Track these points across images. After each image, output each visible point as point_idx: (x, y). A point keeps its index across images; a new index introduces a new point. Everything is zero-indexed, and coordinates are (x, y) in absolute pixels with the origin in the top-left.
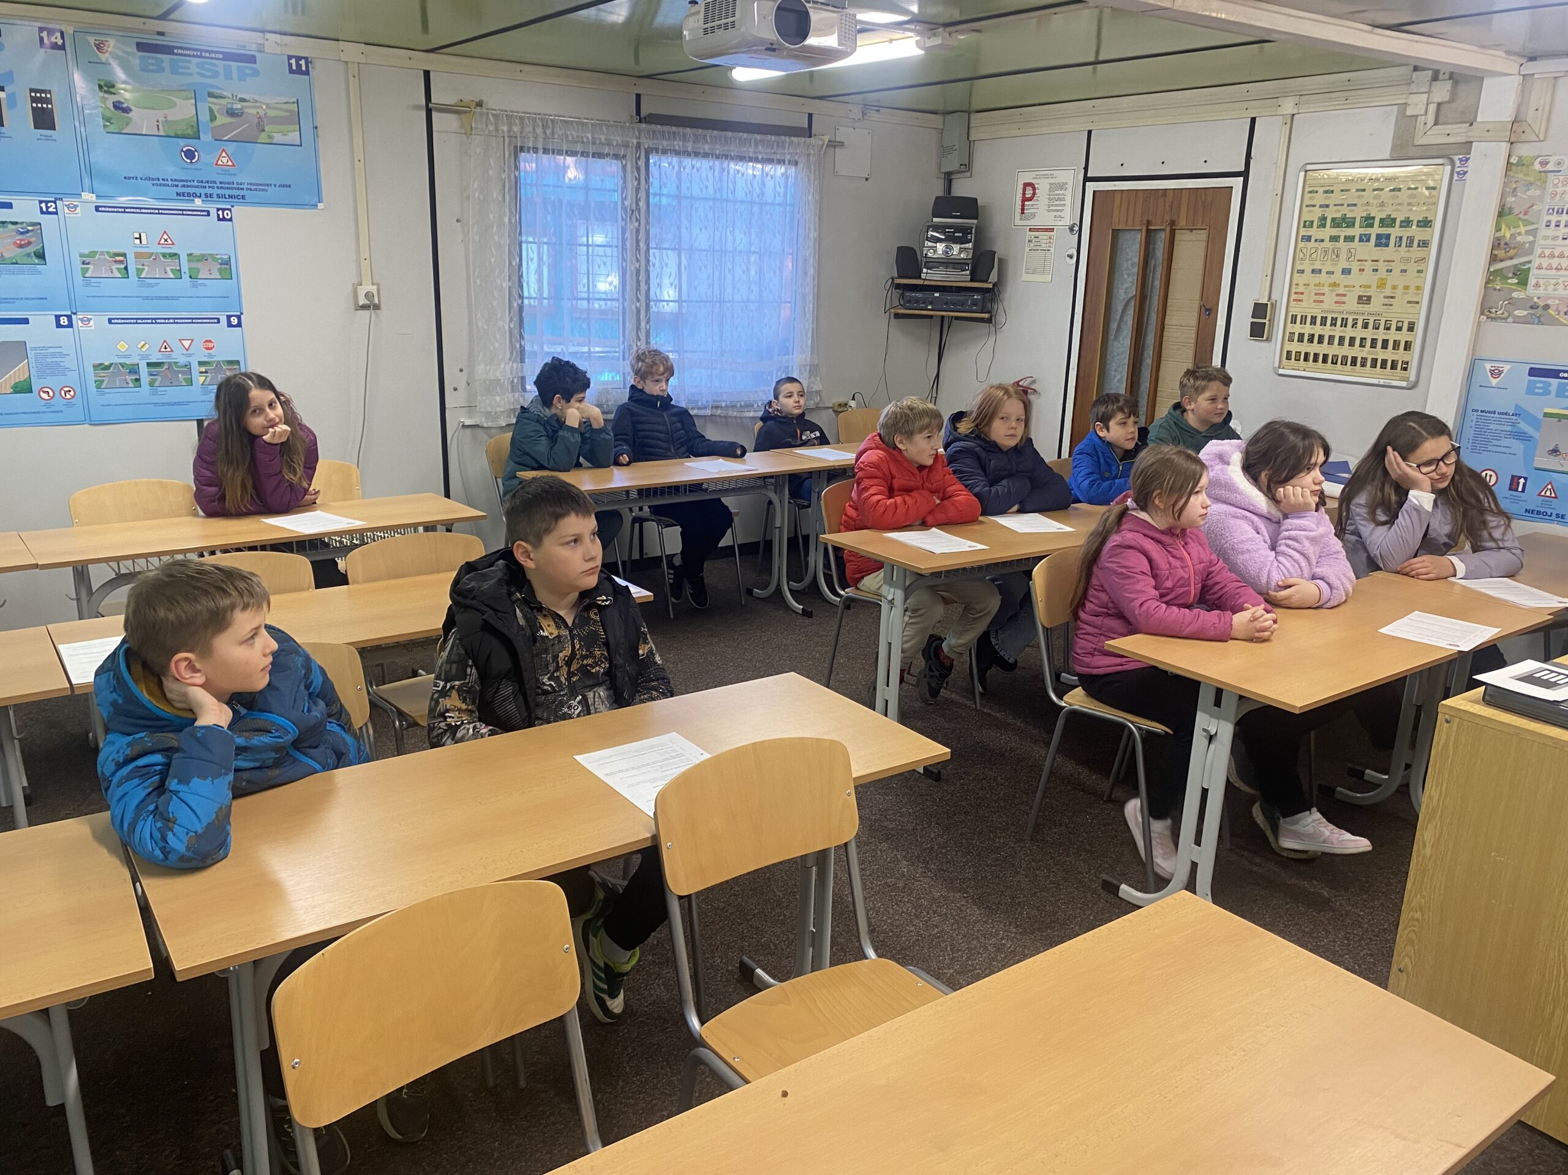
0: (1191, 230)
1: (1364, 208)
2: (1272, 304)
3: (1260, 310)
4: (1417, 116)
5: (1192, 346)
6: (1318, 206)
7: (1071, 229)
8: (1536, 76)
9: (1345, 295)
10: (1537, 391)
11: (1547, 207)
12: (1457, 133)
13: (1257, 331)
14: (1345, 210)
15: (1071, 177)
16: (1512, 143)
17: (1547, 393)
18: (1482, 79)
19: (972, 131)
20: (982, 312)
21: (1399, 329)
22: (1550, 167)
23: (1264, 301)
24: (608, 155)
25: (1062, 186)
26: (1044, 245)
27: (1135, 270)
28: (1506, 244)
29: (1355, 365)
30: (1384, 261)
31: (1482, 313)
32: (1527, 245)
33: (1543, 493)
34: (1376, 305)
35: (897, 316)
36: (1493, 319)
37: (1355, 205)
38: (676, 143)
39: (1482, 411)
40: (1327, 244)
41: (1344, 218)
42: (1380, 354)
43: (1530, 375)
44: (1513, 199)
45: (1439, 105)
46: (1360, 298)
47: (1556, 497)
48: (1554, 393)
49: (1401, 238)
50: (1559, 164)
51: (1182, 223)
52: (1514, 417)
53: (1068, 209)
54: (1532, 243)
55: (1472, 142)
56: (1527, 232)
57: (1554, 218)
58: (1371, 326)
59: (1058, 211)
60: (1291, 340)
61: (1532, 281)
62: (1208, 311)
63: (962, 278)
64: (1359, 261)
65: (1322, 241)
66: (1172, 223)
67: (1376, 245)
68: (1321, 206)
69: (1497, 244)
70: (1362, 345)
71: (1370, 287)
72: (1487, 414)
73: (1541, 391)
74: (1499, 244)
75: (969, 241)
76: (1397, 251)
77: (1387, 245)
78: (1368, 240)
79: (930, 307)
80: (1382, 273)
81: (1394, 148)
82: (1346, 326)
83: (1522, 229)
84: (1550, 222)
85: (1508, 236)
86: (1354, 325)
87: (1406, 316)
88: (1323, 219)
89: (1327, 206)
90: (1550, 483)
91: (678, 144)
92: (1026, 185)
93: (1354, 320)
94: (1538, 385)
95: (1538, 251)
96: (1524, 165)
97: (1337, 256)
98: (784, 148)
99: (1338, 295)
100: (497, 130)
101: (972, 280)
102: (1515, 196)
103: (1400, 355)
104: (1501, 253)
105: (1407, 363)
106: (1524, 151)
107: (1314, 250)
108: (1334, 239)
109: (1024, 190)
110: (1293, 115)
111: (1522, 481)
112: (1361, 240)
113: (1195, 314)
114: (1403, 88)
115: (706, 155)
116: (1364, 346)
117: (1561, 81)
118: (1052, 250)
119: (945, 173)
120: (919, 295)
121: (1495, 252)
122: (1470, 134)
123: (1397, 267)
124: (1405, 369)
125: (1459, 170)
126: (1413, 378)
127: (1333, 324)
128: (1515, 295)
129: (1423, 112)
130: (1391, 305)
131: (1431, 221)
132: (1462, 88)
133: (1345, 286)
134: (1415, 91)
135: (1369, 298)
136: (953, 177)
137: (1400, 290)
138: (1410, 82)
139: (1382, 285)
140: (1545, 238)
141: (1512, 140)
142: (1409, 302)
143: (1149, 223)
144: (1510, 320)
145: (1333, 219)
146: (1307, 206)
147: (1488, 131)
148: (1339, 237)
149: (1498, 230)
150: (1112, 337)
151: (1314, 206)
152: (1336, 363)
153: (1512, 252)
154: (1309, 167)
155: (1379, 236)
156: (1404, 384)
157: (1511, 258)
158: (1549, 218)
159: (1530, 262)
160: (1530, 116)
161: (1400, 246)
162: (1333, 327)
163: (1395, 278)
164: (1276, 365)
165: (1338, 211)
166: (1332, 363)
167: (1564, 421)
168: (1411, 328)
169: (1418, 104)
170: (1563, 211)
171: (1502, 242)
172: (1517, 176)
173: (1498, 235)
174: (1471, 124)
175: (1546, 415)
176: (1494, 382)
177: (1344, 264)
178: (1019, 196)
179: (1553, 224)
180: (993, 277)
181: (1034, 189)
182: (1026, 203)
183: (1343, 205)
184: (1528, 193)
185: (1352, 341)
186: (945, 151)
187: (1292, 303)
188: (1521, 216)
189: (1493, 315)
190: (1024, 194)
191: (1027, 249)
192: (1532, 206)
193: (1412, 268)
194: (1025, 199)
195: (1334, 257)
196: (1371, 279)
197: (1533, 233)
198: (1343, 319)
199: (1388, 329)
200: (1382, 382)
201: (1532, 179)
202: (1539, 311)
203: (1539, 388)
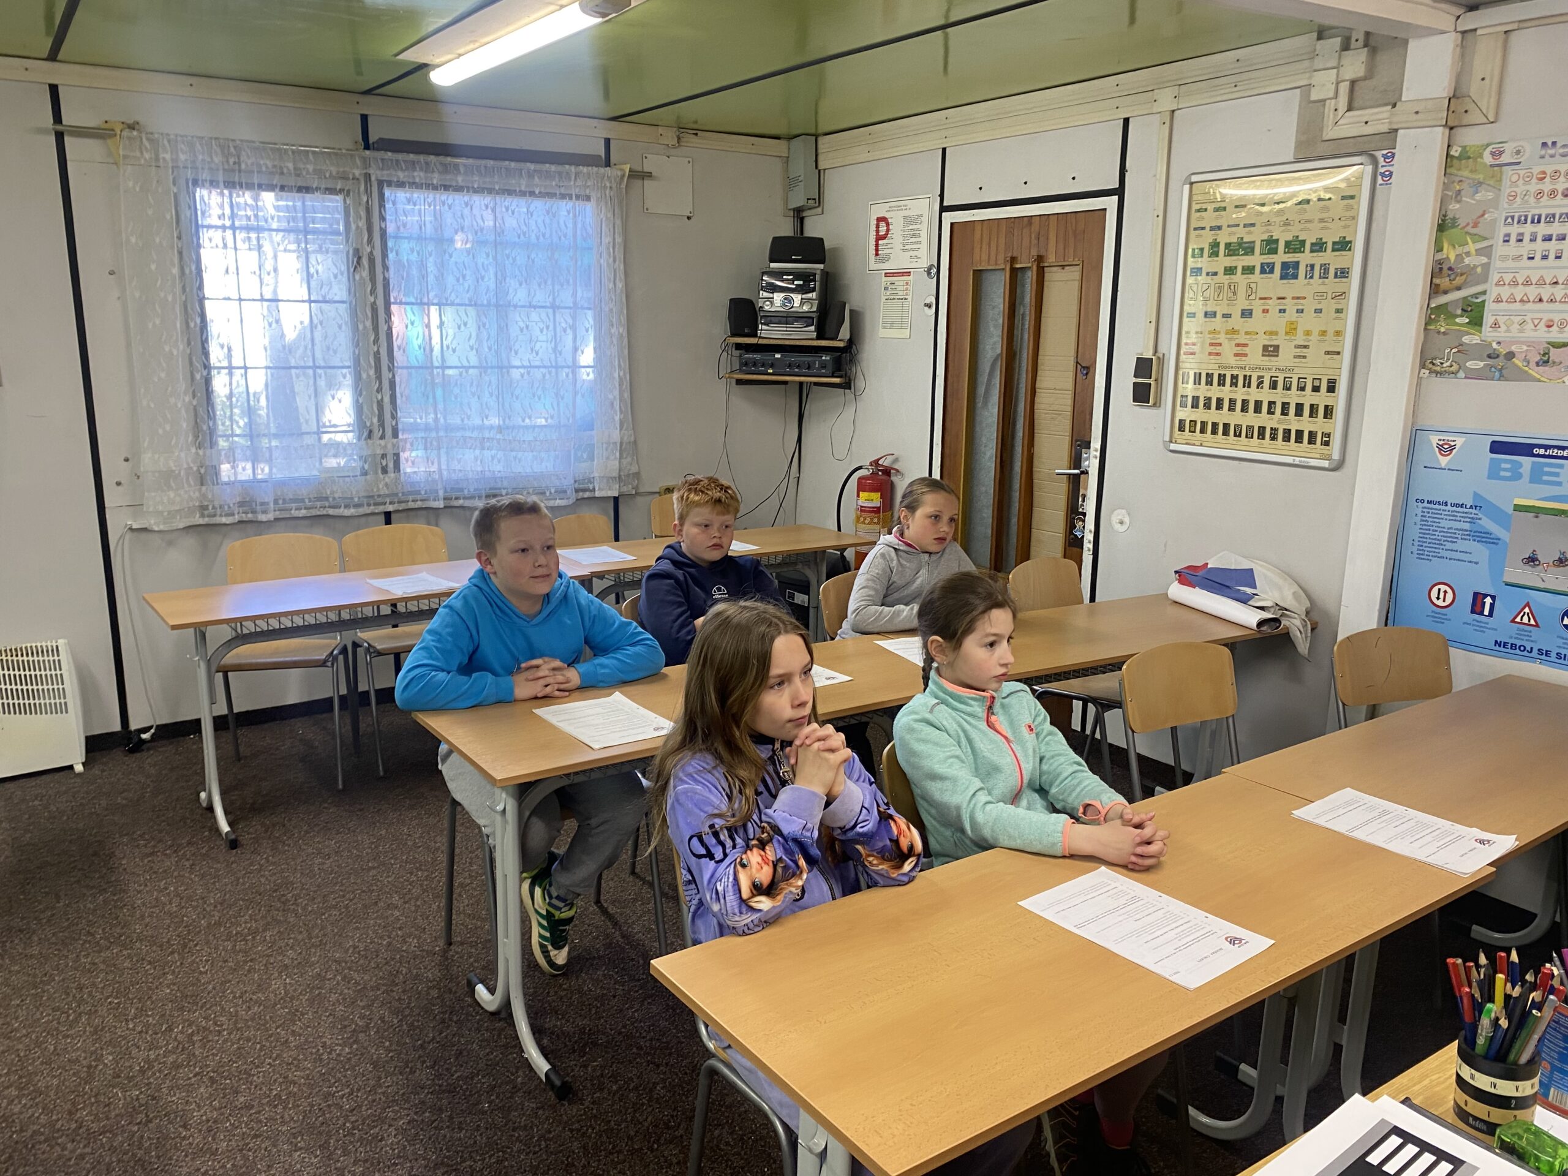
0: (1063, 267)
1: (1265, 228)
2: (1159, 358)
3: (1143, 367)
4: (1324, 101)
5: (1069, 414)
6: (1208, 228)
7: (929, 273)
8: (1479, 32)
9: (1245, 345)
10: (1503, 474)
11: (1504, 215)
12: (1378, 119)
13: (1141, 394)
14: (1241, 232)
15: (925, 207)
16: (1451, 128)
17: (1517, 476)
18: (1405, 42)
19: (820, 158)
20: (833, 376)
21: (1316, 389)
22: (1505, 158)
23: (1148, 354)
24: (317, 189)
25: (917, 219)
26: (901, 293)
27: (1001, 321)
28: (1450, 269)
29: (1263, 438)
30: (1293, 298)
31: (1423, 366)
32: (1479, 270)
33: (1518, 619)
34: (1287, 356)
35: (739, 382)
36: (1437, 373)
37: (1253, 225)
38: (416, 174)
39: (1429, 502)
40: (1222, 278)
41: (1241, 243)
42: (1294, 424)
43: (1492, 451)
44: (1458, 206)
45: (1353, 83)
46: (1265, 348)
47: (1537, 625)
48: (1526, 476)
49: (1312, 266)
50: (1518, 152)
51: (1051, 259)
52: (1473, 511)
53: (924, 247)
54: (1486, 267)
55: (1396, 130)
56: (1479, 252)
57: (1515, 230)
58: (1280, 385)
59: (913, 250)
60: (1184, 405)
61: (1488, 319)
62: (1085, 370)
63: (805, 335)
64: (1261, 299)
65: (1215, 274)
66: (1040, 259)
67: (1282, 278)
68: (1212, 229)
69: (1439, 269)
70: (1270, 412)
71: (1276, 333)
72: (1437, 506)
73: (1508, 474)
74: (1441, 269)
75: (813, 290)
76: (1309, 284)
77: (1295, 277)
78: (1272, 271)
79: (770, 371)
80: (1291, 314)
81: (1299, 145)
82: (1249, 387)
83: (1472, 247)
84: (1508, 235)
85: (1452, 257)
86: (1260, 385)
87: (1324, 371)
88: (1215, 245)
89: (1219, 228)
90: (1528, 605)
91: (419, 175)
92: (880, 220)
93: (1259, 377)
94: (1504, 466)
95: (1494, 277)
96: (1469, 158)
97: (1235, 294)
98: (570, 180)
99: (1238, 345)
100: (157, 159)
101: (819, 338)
102: (1459, 202)
103: (1319, 425)
104: (1443, 282)
105: (1329, 435)
106: (1470, 138)
107: (1205, 287)
108: (1230, 271)
109: (878, 226)
110: (1173, 111)
111: (1488, 600)
112: (1263, 271)
113: (1071, 375)
114: (1306, 63)
115: (459, 189)
116: (1273, 413)
117: (1513, 37)
118: (909, 298)
119: (794, 210)
120: (757, 356)
121: (1436, 281)
122: (1395, 119)
123: (1309, 305)
124: (1327, 443)
125: (1382, 170)
126: (1336, 456)
127: (1234, 384)
128: (1466, 339)
129: (1331, 94)
130: (1304, 357)
131: (1350, 242)
132: (1382, 58)
133: (1247, 333)
134: (1321, 66)
135: (1277, 348)
136: (805, 214)
137: (1315, 337)
138: (1313, 55)
139: (1291, 330)
140: (1504, 258)
141: (1450, 123)
142: (1328, 353)
143: (1013, 260)
144: (1461, 374)
145: (1228, 245)
146: (1195, 229)
147: (1417, 113)
148: (1236, 268)
149: (1439, 249)
150: (980, 405)
151: (1203, 228)
152: (1240, 436)
153: (1459, 281)
154: (1194, 178)
155: (1285, 266)
156: (1325, 464)
157: (1459, 288)
158: (1508, 230)
159: (1484, 293)
160: (1474, 88)
161: (1311, 277)
162: (1234, 388)
163: (1308, 321)
164: (1167, 438)
165: (1233, 234)
166: (1235, 435)
167: (1542, 517)
168: (1331, 389)
169: (1324, 84)
170: (1526, 220)
171: (1445, 267)
172: (1460, 173)
173: (1439, 256)
174: (1394, 106)
175: (1518, 508)
176: (1444, 461)
177: (1242, 303)
178: (873, 234)
179: (1513, 239)
180: (845, 333)
181: (888, 225)
182: (880, 242)
183: (1238, 225)
184: (1478, 196)
185: (1258, 405)
186: (790, 183)
187: (1183, 357)
188: (1469, 229)
189: (1438, 369)
190: (877, 231)
191: (883, 300)
192: (1483, 215)
193: (1329, 306)
194: (879, 238)
195: (1230, 294)
196: (1279, 323)
197: (1487, 252)
198: (1245, 376)
199: (1303, 389)
200: (1297, 461)
201: (1481, 177)
202: (1500, 362)
203: (1505, 470)
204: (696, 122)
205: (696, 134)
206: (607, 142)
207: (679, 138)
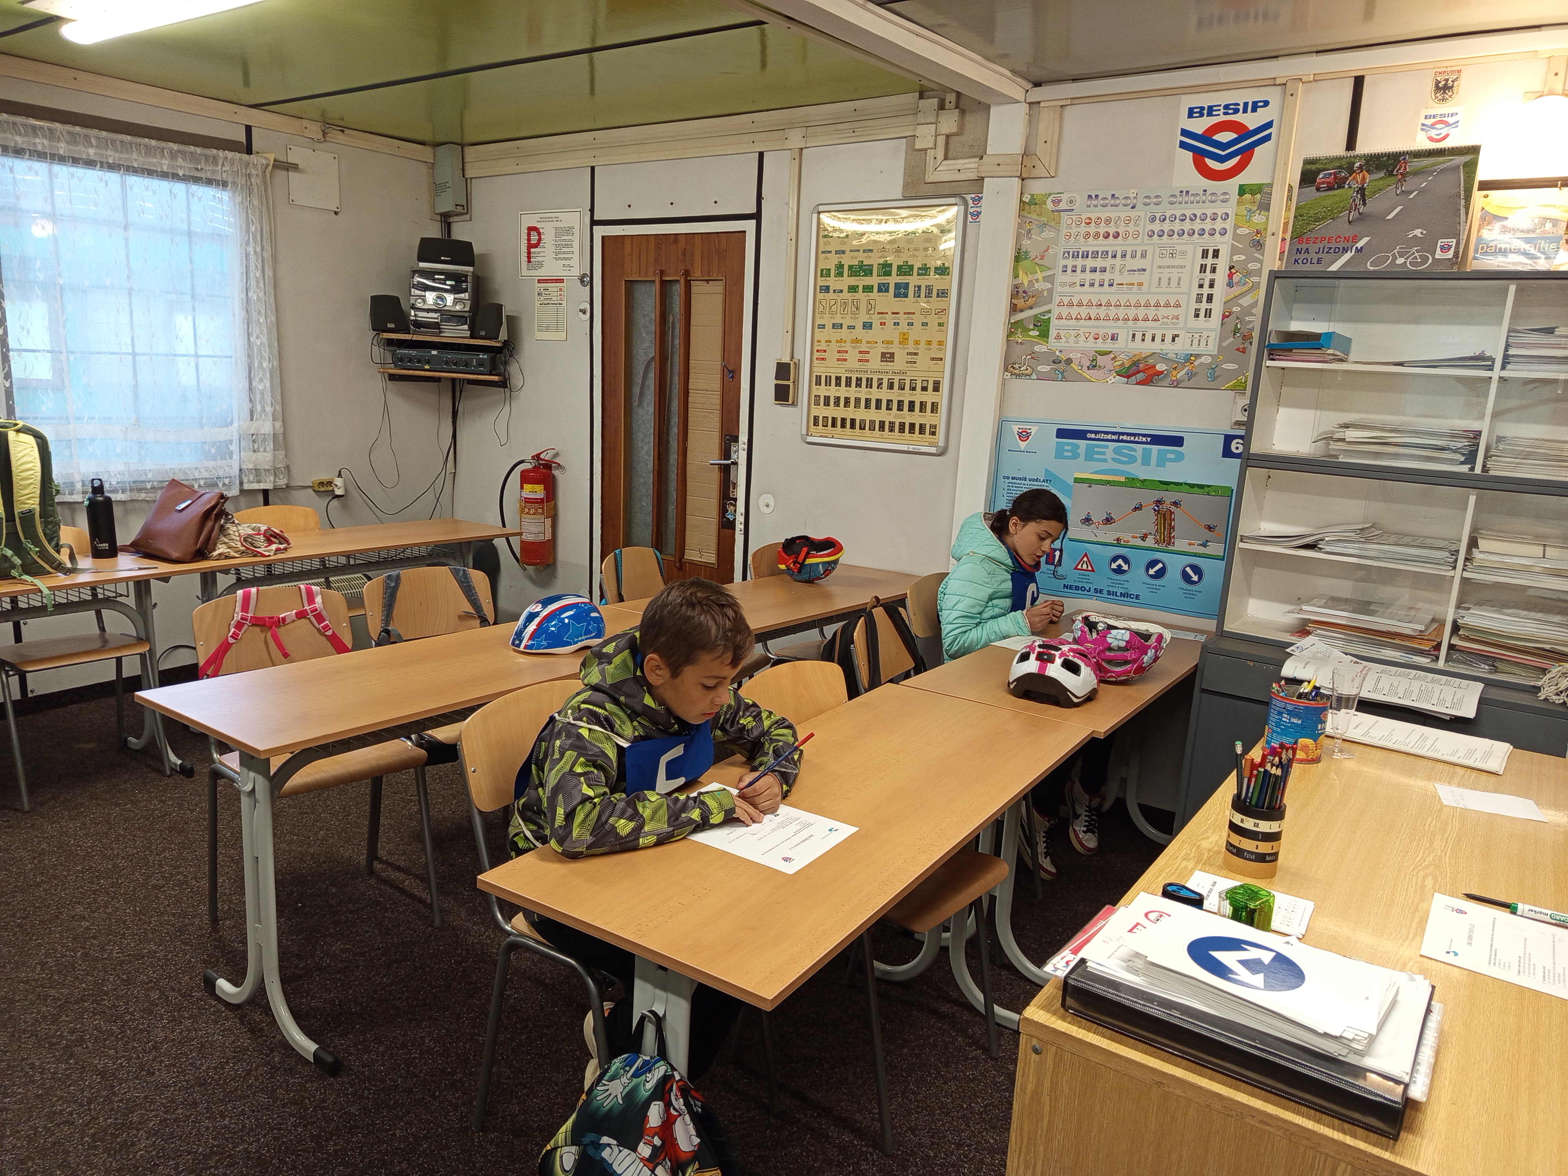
0: (708, 281)
1: (881, 254)
2: (795, 363)
3: (783, 370)
4: (926, 150)
5: (718, 413)
6: (834, 252)
7: (582, 281)
8: (1042, 105)
9: (868, 352)
10: (1066, 454)
11: (1063, 250)
12: (967, 168)
13: (782, 394)
14: (861, 256)
15: (577, 220)
16: (1023, 180)
17: (1076, 456)
18: (988, 108)
19: (468, 167)
20: (491, 374)
21: (924, 389)
22: (1063, 206)
23: (786, 359)
25: (569, 230)
26: (555, 298)
27: (653, 328)
28: (1025, 292)
29: (883, 430)
30: (905, 313)
31: (1006, 370)
32: (1045, 293)
33: (1079, 567)
34: (900, 362)
35: (392, 377)
36: (1016, 375)
37: (871, 251)
39: (1013, 478)
40: (846, 295)
41: (861, 265)
42: (908, 418)
43: (1058, 436)
44: (1029, 242)
45: (948, 137)
46: (883, 355)
47: (1093, 571)
48: (1082, 456)
49: (919, 287)
50: (1071, 202)
51: (697, 273)
52: (1045, 484)
53: (576, 256)
54: (1051, 291)
55: (982, 179)
56: (1045, 279)
57: (1070, 262)
58: (896, 386)
59: (566, 259)
60: (817, 403)
61: (1053, 333)
62: (731, 373)
63: (459, 333)
64: (879, 313)
65: (841, 291)
66: (687, 273)
67: (896, 296)
68: (837, 252)
69: (1016, 292)
70: (889, 408)
71: (891, 343)
72: (1019, 481)
73: (1070, 454)
74: (1018, 292)
75: (466, 291)
76: (917, 302)
77: (906, 296)
78: (887, 291)
79: (427, 367)
80: (903, 327)
81: (906, 185)
82: (871, 387)
83: (1040, 275)
84: (1066, 266)
85: (1026, 283)
86: (880, 386)
87: (930, 374)
88: (840, 266)
89: (843, 252)
90: (1086, 555)
92: (531, 229)
93: (879, 379)
94: (1066, 448)
95: (1056, 299)
96: (1036, 204)
97: (857, 309)
98: (217, 165)
99: (861, 352)
101: (472, 336)
102: (1029, 239)
103: (927, 419)
104: (1020, 303)
105: (935, 427)
106: (1037, 188)
107: (833, 302)
108: (853, 289)
109: (529, 235)
110: (802, 149)
112: (880, 290)
113: (718, 377)
114: (910, 118)
116: (891, 409)
117: (1068, 110)
118: (564, 303)
119: (441, 215)
120: (413, 352)
121: (1014, 301)
122: (982, 169)
123: (918, 319)
124: (933, 433)
125: (971, 210)
126: (941, 443)
127: (858, 385)
128: (1037, 348)
129: (932, 146)
130: (915, 363)
131: (948, 268)
132: (969, 118)
133: (868, 342)
134: (923, 122)
135: (892, 355)
136: (451, 220)
137: (923, 345)
138: (916, 111)
139: (904, 339)
140: (1063, 284)
141: (1024, 176)
142: (933, 359)
143: (662, 273)
144: (1034, 376)
145: (850, 267)
146: (823, 252)
147: (999, 165)
148: (858, 286)
149: (1016, 276)
150: (636, 404)
151: (830, 252)
152: (864, 429)
153: (1031, 301)
154: (821, 208)
155: (898, 286)
156: (933, 450)
157: (1031, 308)
158: (1065, 262)
159: (1049, 312)
160: (1040, 149)
161: (919, 296)
162: (858, 389)
163: (917, 332)
164: (804, 432)
165: (853, 258)
166: (860, 428)
167: (1094, 486)
168: (936, 388)
169: (925, 136)
170: (1078, 255)
171: (1021, 290)
172: (1030, 215)
173: (1016, 282)
174: (981, 158)
175: (1077, 481)
176: (1023, 445)
177: (864, 317)
178: (524, 242)
179: (1069, 269)
180: (503, 334)
181: (539, 234)
182: (532, 250)
183: (859, 251)
184: (1044, 235)
185: (879, 402)
186: (437, 189)
187: (815, 362)
188: (1037, 261)
189: (1017, 372)
190: (529, 240)
191: (537, 304)
192: (1047, 250)
193: (933, 320)
194: (530, 246)
195: (854, 309)
196: (893, 334)
197: (1050, 279)
198: (867, 379)
199: (914, 389)
200: (911, 448)
201: (1045, 219)
202: (1062, 366)
203: (1067, 451)
204: (342, 119)
205: (343, 131)
206: (248, 129)
207: (324, 134)
